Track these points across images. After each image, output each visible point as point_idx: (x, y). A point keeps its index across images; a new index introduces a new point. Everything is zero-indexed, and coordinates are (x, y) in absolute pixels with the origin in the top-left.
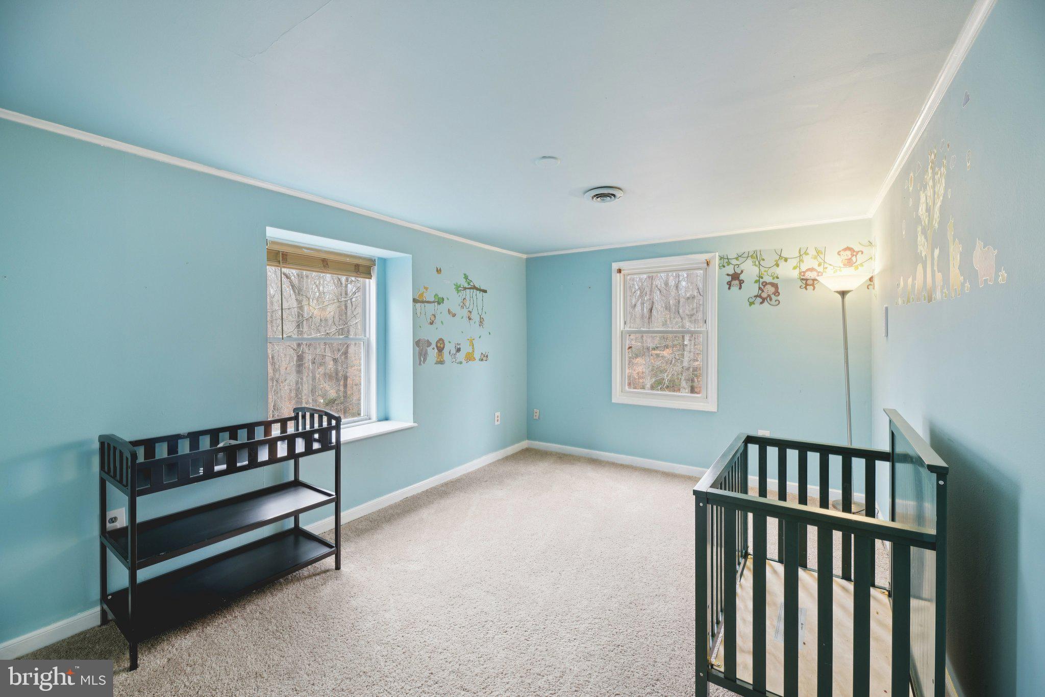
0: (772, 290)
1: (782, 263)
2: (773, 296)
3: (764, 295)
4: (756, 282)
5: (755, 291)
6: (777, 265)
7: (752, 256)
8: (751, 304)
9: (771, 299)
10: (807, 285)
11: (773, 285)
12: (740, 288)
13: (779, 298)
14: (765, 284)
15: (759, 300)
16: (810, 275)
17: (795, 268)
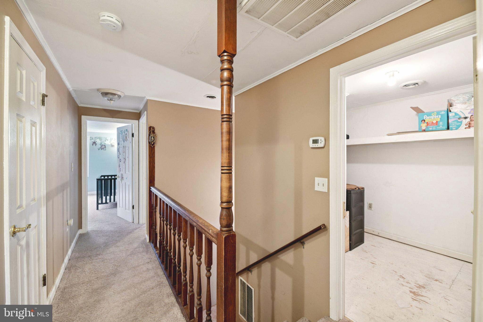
0: (104, 147)
1: (107, 141)
3: (102, 148)
4: (100, 144)
5: (100, 147)
6: (106, 141)
7: (99, 138)
8: (99, 150)
9: (104, 149)
10: (112, 146)
11: (104, 145)
12: (96, 146)
13: (106, 149)
14: (102, 145)
16: (113, 144)
17: (110, 142)
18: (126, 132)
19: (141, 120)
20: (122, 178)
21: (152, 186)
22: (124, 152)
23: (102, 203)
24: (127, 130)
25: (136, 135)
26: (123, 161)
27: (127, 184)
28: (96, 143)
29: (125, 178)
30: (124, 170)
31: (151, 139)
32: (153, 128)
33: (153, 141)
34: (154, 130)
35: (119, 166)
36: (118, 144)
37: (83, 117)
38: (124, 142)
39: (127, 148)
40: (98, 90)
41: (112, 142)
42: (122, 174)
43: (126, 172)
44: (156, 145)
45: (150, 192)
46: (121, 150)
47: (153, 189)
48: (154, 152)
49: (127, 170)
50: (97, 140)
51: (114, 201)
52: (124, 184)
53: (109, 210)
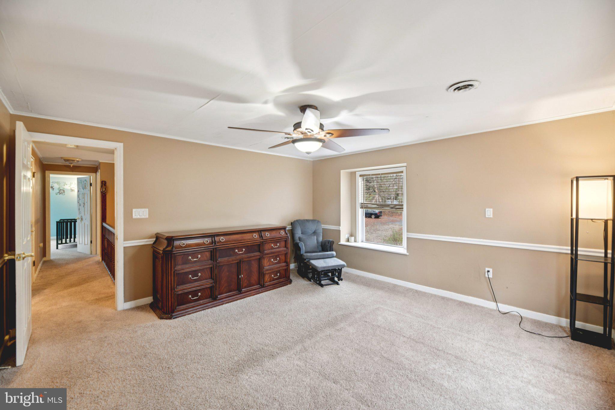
0: (63, 191)
1: (66, 185)
2: (63, 193)
3: (60, 192)
4: (58, 189)
5: (58, 191)
6: (64, 186)
7: (57, 183)
8: (57, 194)
9: (62, 193)
10: (72, 191)
11: (63, 190)
12: (53, 190)
13: (65, 193)
14: (61, 190)
15: (59, 193)
16: (73, 189)
17: (69, 187)
18: (85, 182)
19: (97, 173)
20: (82, 219)
21: (104, 222)
22: (84, 198)
23: (62, 243)
24: (85, 180)
25: (93, 185)
26: (82, 205)
27: (86, 223)
28: (53, 187)
29: (84, 220)
30: (83, 213)
31: (103, 190)
32: (105, 182)
33: (104, 191)
34: (106, 183)
35: (79, 210)
36: (78, 191)
37: (47, 172)
38: (83, 189)
39: (86, 195)
40: (62, 158)
41: (71, 187)
42: (81, 216)
43: (85, 215)
44: (107, 193)
45: (103, 228)
46: (81, 196)
47: (104, 224)
48: (106, 199)
49: (86, 213)
50: (54, 185)
51: (74, 241)
52: (83, 225)
53: (69, 249)
